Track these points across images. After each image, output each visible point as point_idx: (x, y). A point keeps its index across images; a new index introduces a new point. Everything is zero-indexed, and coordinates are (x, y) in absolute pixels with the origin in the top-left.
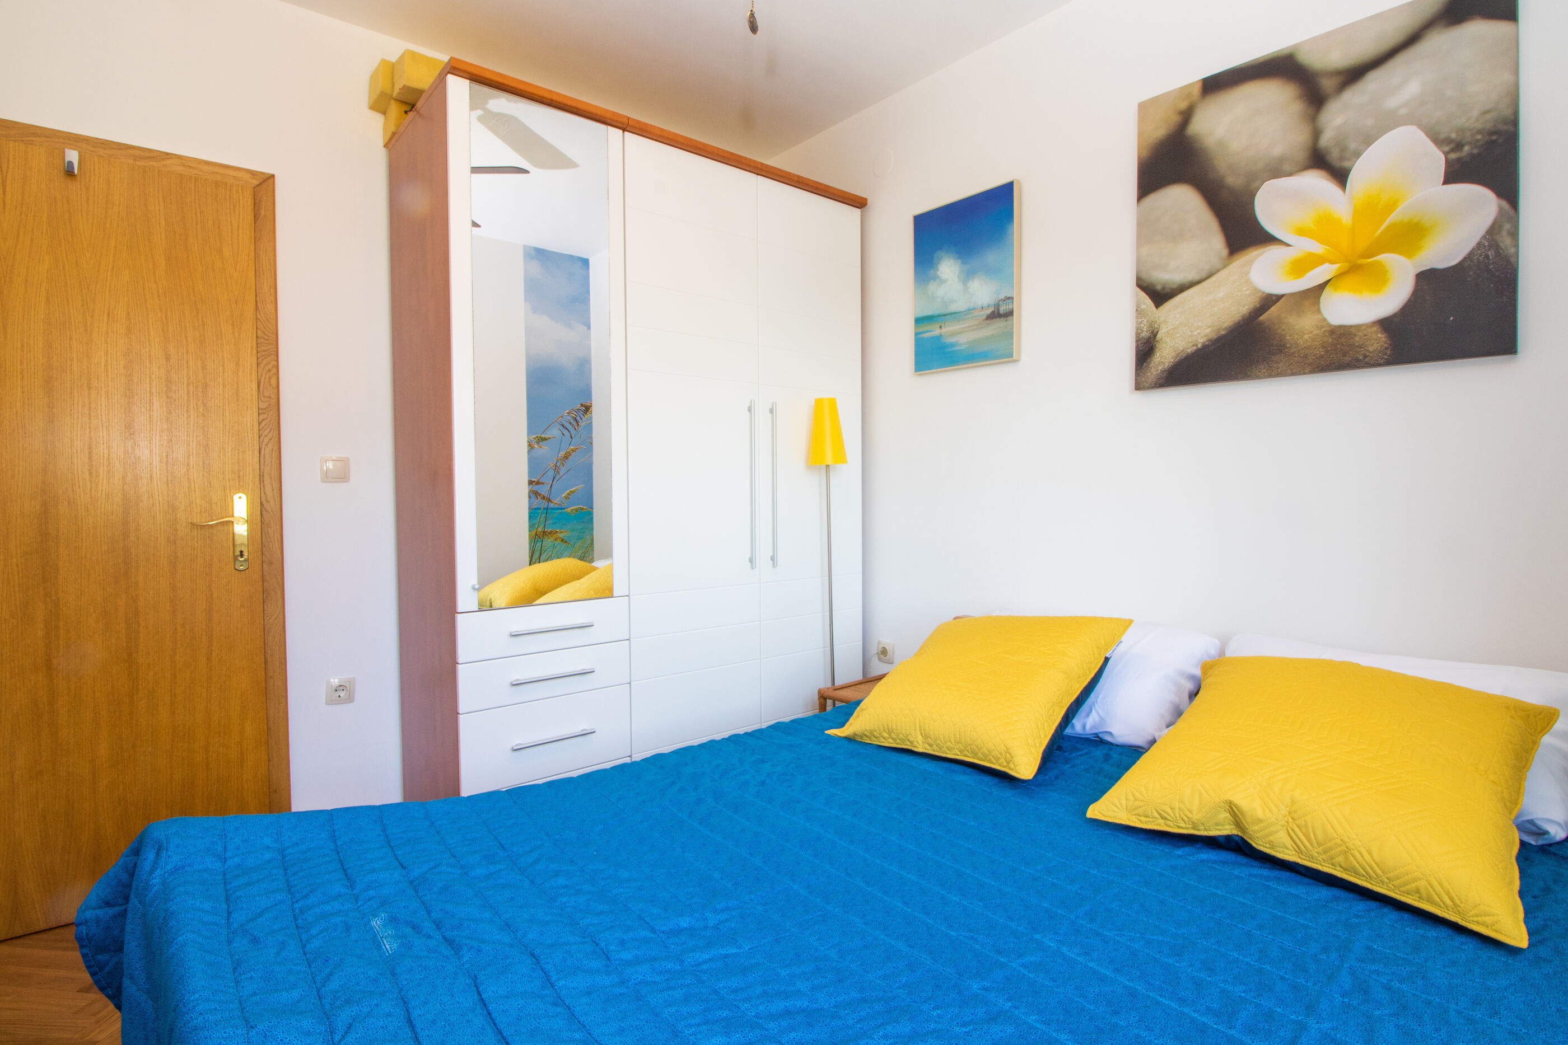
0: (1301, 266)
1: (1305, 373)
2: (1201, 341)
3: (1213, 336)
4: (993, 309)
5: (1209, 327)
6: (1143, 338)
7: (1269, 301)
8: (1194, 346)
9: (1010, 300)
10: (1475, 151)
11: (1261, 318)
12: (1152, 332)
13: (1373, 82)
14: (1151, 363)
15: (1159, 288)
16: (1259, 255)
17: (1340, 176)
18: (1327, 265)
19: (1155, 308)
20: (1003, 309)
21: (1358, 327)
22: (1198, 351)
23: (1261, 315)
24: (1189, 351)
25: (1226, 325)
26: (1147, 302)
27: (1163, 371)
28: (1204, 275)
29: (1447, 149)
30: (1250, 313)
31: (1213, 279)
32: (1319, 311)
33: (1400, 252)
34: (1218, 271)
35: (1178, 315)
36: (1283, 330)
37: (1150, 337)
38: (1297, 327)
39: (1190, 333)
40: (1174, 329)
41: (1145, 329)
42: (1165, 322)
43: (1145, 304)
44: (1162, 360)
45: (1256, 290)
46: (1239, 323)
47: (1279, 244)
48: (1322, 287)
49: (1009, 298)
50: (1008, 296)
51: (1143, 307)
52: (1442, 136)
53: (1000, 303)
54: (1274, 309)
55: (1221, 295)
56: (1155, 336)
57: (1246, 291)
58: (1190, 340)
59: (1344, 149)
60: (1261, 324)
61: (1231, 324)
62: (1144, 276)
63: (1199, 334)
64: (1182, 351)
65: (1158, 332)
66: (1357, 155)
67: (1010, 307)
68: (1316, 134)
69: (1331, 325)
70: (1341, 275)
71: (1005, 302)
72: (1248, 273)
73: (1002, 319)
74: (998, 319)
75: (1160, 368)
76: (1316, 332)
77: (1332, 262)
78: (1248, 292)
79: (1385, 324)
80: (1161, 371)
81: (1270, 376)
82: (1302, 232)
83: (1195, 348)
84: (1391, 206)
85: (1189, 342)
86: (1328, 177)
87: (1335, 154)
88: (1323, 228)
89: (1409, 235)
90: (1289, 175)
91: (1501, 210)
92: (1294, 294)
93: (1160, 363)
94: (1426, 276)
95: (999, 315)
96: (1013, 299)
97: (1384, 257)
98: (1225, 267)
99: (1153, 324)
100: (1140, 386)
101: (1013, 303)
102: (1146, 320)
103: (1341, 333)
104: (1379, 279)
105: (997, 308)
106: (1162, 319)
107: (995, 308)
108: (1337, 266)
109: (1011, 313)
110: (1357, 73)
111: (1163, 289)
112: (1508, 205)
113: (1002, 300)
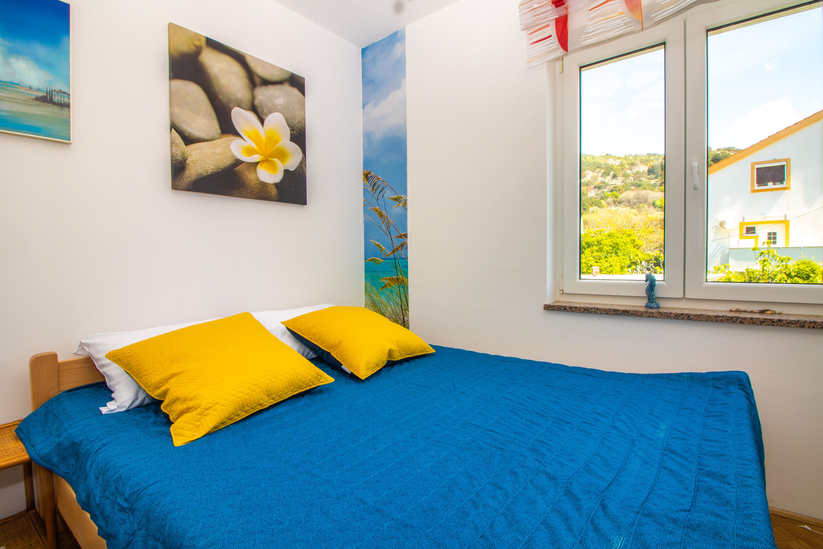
0: (250, 152)
1: (252, 199)
2: (210, 171)
3: (215, 170)
4: (45, 95)
5: (214, 166)
6: (178, 160)
7: (238, 162)
8: (206, 173)
9: (65, 95)
10: (297, 134)
11: (236, 169)
12: (184, 158)
13: (271, 90)
14: (183, 176)
15: (187, 135)
16: (234, 140)
17: (262, 121)
18: (258, 155)
19: (185, 146)
20: (56, 98)
21: (269, 184)
22: (208, 176)
23: (236, 167)
24: (204, 175)
25: (221, 167)
26: (179, 140)
27: (190, 182)
28: (210, 138)
29: (290, 129)
30: (231, 165)
31: (215, 142)
32: (256, 173)
33: (280, 160)
34: (216, 139)
35: (198, 154)
36: (244, 177)
37: (182, 160)
38: (249, 177)
39: (204, 165)
40: (196, 160)
41: (179, 155)
42: (191, 156)
43: (179, 141)
45: (233, 155)
46: (227, 167)
47: (241, 139)
48: (257, 163)
49: (64, 93)
50: (64, 90)
51: (178, 142)
52: (289, 123)
53: (53, 92)
54: (240, 167)
55: (218, 151)
56: (185, 161)
57: (229, 154)
58: (204, 169)
59: (262, 110)
60: (236, 171)
61: (223, 167)
62: (177, 123)
63: (208, 167)
64: (201, 174)
65: (187, 159)
66: (267, 116)
67: (66, 100)
68: (253, 98)
69: (260, 181)
70: (263, 161)
71: (60, 94)
72: (230, 146)
73: (56, 106)
74: (51, 105)
75: (189, 179)
76: (256, 182)
77: (260, 155)
79: (276, 185)
81: (240, 197)
82: (250, 137)
83: (207, 174)
84: (277, 142)
85: (204, 170)
86: (258, 119)
87: (259, 110)
88: (256, 139)
89: (281, 155)
90: (244, 109)
91: (303, 157)
92: (247, 163)
93: (189, 177)
94: (286, 171)
95: (52, 102)
96: (69, 95)
97: (275, 160)
98: (219, 138)
99: (183, 154)
100: (175, 187)
101: (69, 98)
102: (179, 150)
103: (264, 185)
104: (274, 167)
105: (50, 96)
106: (189, 153)
107: (47, 94)
108: (261, 157)
109: (68, 106)
110: (266, 82)
111: (189, 136)
112: (304, 156)
113: (55, 91)
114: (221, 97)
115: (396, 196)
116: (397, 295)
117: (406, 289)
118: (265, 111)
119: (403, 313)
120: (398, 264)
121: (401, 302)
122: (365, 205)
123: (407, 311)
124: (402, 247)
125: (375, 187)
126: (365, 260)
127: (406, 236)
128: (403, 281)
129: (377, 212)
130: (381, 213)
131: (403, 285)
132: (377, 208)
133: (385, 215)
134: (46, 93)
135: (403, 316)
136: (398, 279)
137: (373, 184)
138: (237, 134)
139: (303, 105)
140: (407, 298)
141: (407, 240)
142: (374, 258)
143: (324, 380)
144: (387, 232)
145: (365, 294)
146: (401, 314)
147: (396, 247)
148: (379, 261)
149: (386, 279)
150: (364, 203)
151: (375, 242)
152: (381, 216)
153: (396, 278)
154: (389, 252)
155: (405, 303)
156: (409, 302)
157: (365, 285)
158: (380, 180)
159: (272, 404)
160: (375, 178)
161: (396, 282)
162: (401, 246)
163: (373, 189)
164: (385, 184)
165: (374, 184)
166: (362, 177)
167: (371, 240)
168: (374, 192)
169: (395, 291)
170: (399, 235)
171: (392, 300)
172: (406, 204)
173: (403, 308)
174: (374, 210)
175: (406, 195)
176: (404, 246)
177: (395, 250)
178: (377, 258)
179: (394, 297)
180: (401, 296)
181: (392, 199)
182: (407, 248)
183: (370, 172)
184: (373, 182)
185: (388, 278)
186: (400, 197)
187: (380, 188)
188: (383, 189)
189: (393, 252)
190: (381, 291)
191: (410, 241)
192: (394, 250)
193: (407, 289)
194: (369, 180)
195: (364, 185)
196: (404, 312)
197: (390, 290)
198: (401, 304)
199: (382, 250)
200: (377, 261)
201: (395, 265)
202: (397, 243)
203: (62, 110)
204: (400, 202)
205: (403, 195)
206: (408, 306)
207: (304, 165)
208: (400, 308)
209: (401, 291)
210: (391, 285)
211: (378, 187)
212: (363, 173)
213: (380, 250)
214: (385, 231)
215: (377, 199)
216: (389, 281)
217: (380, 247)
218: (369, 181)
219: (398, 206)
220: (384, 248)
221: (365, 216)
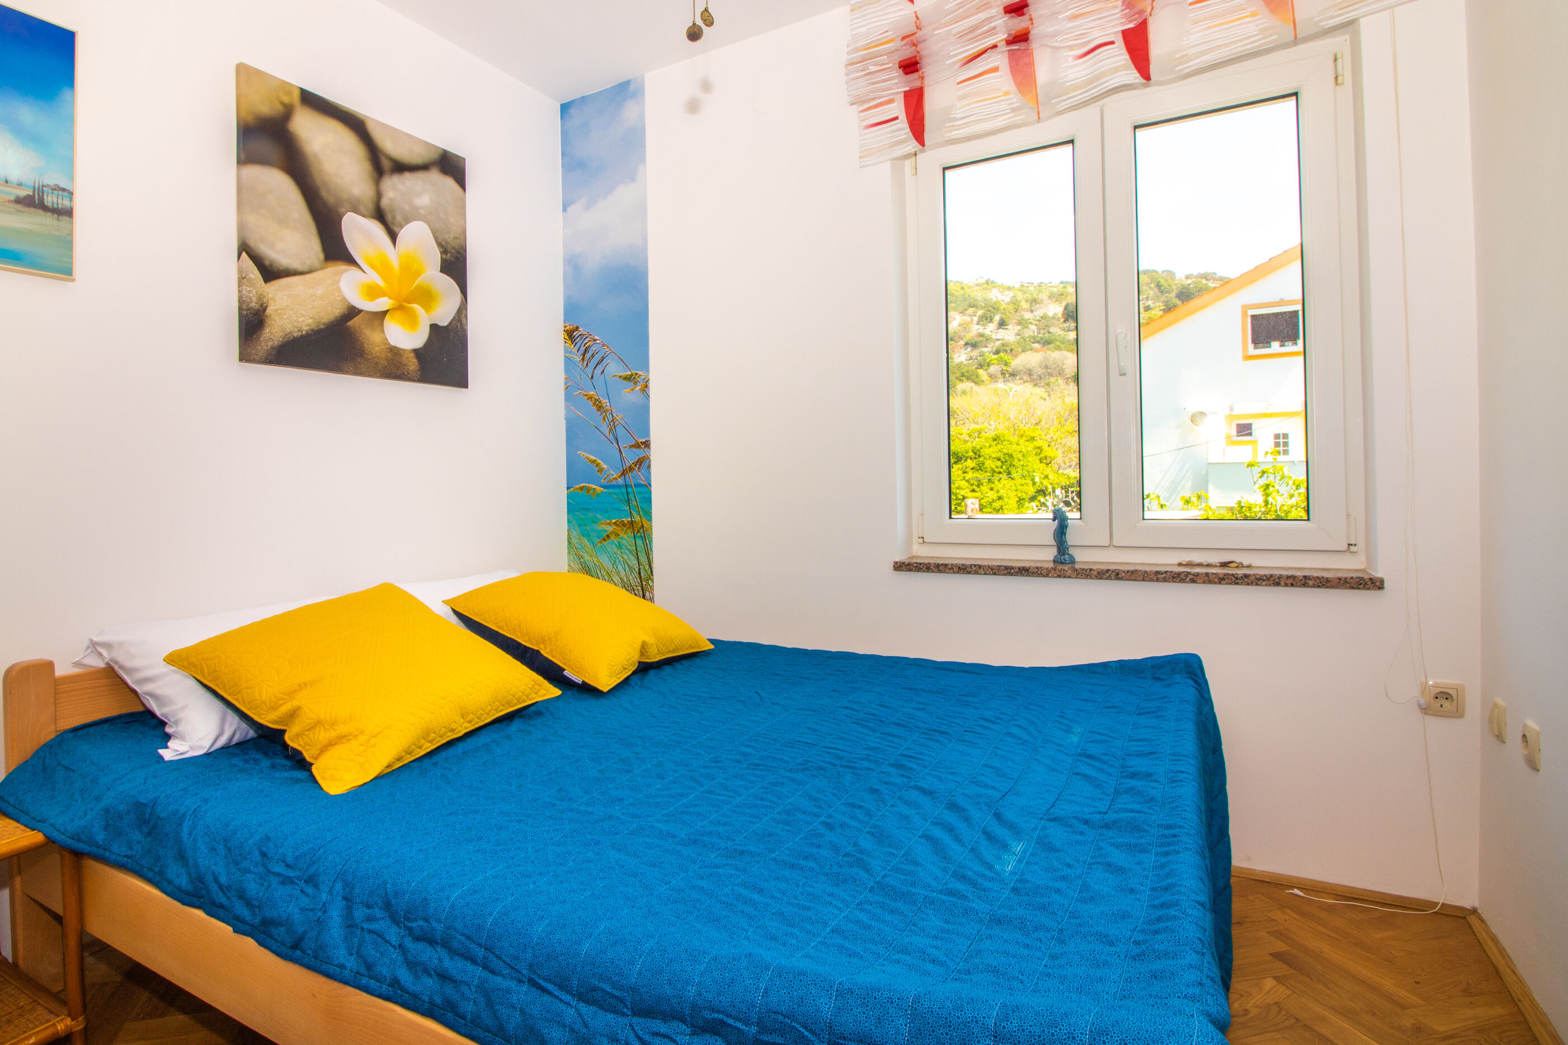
0: (373, 293)
2: (306, 328)
3: (314, 327)
4: (31, 193)
5: (311, 318)
6: (252, 308)
7: (352, 312)
8: (299, 331)
9: (66, 194)
10: (452, 259)
11: (350, 323)
12: (261, 305)
13: (408, 179)
14: (260, 337)
15: (267, 263)
16: (347, 271)
17: (393, 236)
18: (386, 298)
19: (263, 283)
20: (50, 200)
21: (404, 350)
22: (302, 337)
23: (348, 321)
24: (295, 335)
25: (324, 320)
26: (255, 274)
27: (273, 348)
28: (305, 268)
29: (441, 250)
30: (341, 317)
31: (313, 275)
32: (383, 331)
33: (423, 306)
34: (317, 270)
35: (285, 298)
36: (363, 339)
37: (259, 310)
38: (371, 339)
39: (295, 318)
40: (282, 309)
41: (254, 299)
42: (274, 300)
43: (254, 274)
44: (272, 337)
45: (344, 300)
46: (333, 322)
47: (358, 270)
48: (385, 313)
49: (64, 190)
50: (62, 186)
51: (252, 276)
52: (439, 241)
53: (45, 189)
54: (356, 320)
55: (319, 292)
56: (264, 310)
57: (338, 296)
58: (296, 325)
59: (394, 218)
60: (348, 328)
61: (328, 321)
62: (252, 243)
63: (303, 321)
64: (290, 333)
65: (267, 307)
66: (402, 227)
67: (67, 203)
68: (379, 195)
69: (389, 344)
70: (395, 309)
71: (56, 192)
72: (338, 282)
73: (49, 214)
74: (41, 212)
75: (270, 344)
76: (382, 347)
77: (390, 298)
78: (339, 298)
79: (417, 352)
80: (271, 347)
81: (356, 374)
82: (373, 266)
83: (300, 333)
84: (417, 274)
85: (295, 326)
86: (386, 232)
87: (389, 218)
88: (383, 268)
89: (426, 297)
90: (364, 216)
91: (462, 301)
92: (368, 312)
93: (270, 339)
94: (434, 327)
95: (43, 207)
96: (71, 193)
97: (415, 306)
98: (322, 269)
99: (260, 298)
100: (245, 357)
101: (71, 200)
102: (254, 291)
103: (395, 352)
104: (412, 320)
105: (39, 195)
106: (270, 296)
107: (34, 192)
108: (391, 302)
109: (69, 213)
110: (401, 168)
111: (271, 265)
112: (463, 298)
113: (48, 186)
114: (324, 194)
115: (629, 373)
116: (632, 553)
117: (647, 542)
118: (399, 218)
119: (642, 585)
120: (631, 496)
121: (639, 565)
122: (567, 388)
123: (650, 581)
124: (640, 465)
125: (588, 356)
126: (568, 488)
127: (647, 444)
128: (642, 526)
129: (591, 401)
130: (600, 402)
131: (643, 535)
132: (592, 393)
133: (606, 406)
134: (32, 190)
135: (643, 590)
136: (632, 523)
137: (583, 349)
138: (350, 260)
139: (462, 206)
140: (651, 557)
141: (649, 453)
142: (586, 485)
143: (545, 692)
144: (611, 438)
145: (569, 553)
146: (639, 588)
147: (628, 465)
148: (595, 491)
149: (609, 524)
150: (565, 384)
151: (587, 455)
152: (600, 407)
153: (628, 522)
154: (614, 474)
155: (647, 567)
156: (654, 565)
157: (569, 535)
158: (598, 342)
159: (467, 730)
160: (588, 339)
161: (629, 528)
162: (637, 462)
163: (583, 359)
164: (607, 350)
165: (586, 349)
166: (562, 335)
167: (579, 452)
168: (585, 363)
169: (627, 544)
170: (633, 442)
171: (622, 563)
172: (647, 386)
173: (642, 575)
174: (586, 398)
175: (648, 371)
176: (643, 463)
177: (626, 469)
178: (591, 485)
179: (625, 557)
180: (639, 553)
181: (620, 377)
182: (649, 467)
183: (577, 328)
184: (583, 345)
185: (614, 521)
186: (636, 374)
187: (597, 358)
188: (603, 359)
189: (623, 474)
190: (599, 545)
191: (657, 455)
192: (624, 471)
193: (651, 541)
194: (576, 341)
195: (566, 350)
196: (644, 583)
197: (617, 544)
198: (639, 569)
199: (601, 470)
200: (592, 491)
201: (626, 498)
202: (631, 457)
203: (58, 220)
204: (636, 383)
205: (641, 371)
206: (652, 571)
207: (463, 315)
208: (637, 575)
209: (638, 545)
210: (619, 535)
211: (593, 356)
212: (563, 329)
213: (598, 471)
214: (608, 436)
215: (592, 377)
216: (615, 527)
217: (598, 465)
218: (576, 343)
219: (632, 390)
220: (605, 466)
221: (567, 408)
